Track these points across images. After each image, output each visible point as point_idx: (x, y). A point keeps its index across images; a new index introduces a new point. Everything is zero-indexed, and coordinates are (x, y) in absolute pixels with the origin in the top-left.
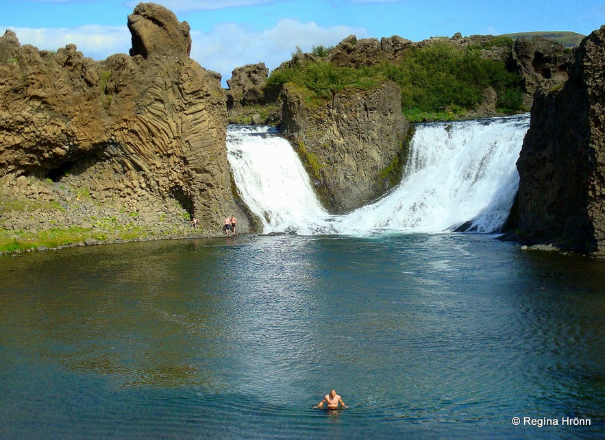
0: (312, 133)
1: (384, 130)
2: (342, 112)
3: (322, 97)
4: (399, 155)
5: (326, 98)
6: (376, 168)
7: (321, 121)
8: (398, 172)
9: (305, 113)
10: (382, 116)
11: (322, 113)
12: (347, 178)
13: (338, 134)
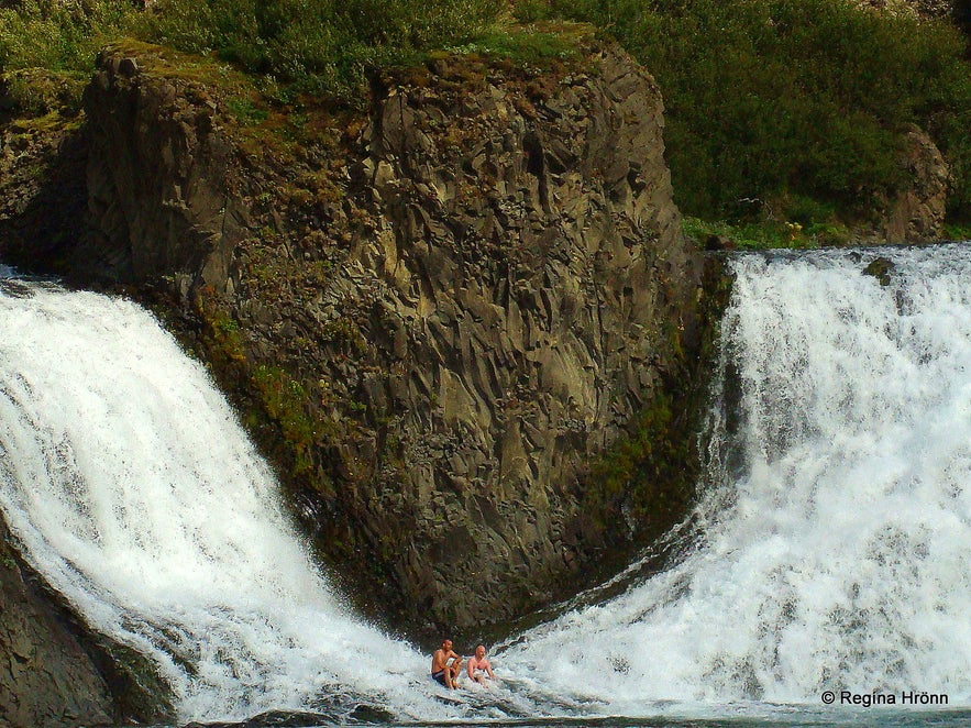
0: (270, 271)
1: (611, 266)
2: (429, 171)
3: (314, 107)
4: (669, 384)
5: (337, 107)
6: (574, 441)
7: (320, 214)
8: (673, 462)
9: (235, 175)
10: (603, 200)
11: (319, 177)
12: (451, 485)
13: (404, 275)
